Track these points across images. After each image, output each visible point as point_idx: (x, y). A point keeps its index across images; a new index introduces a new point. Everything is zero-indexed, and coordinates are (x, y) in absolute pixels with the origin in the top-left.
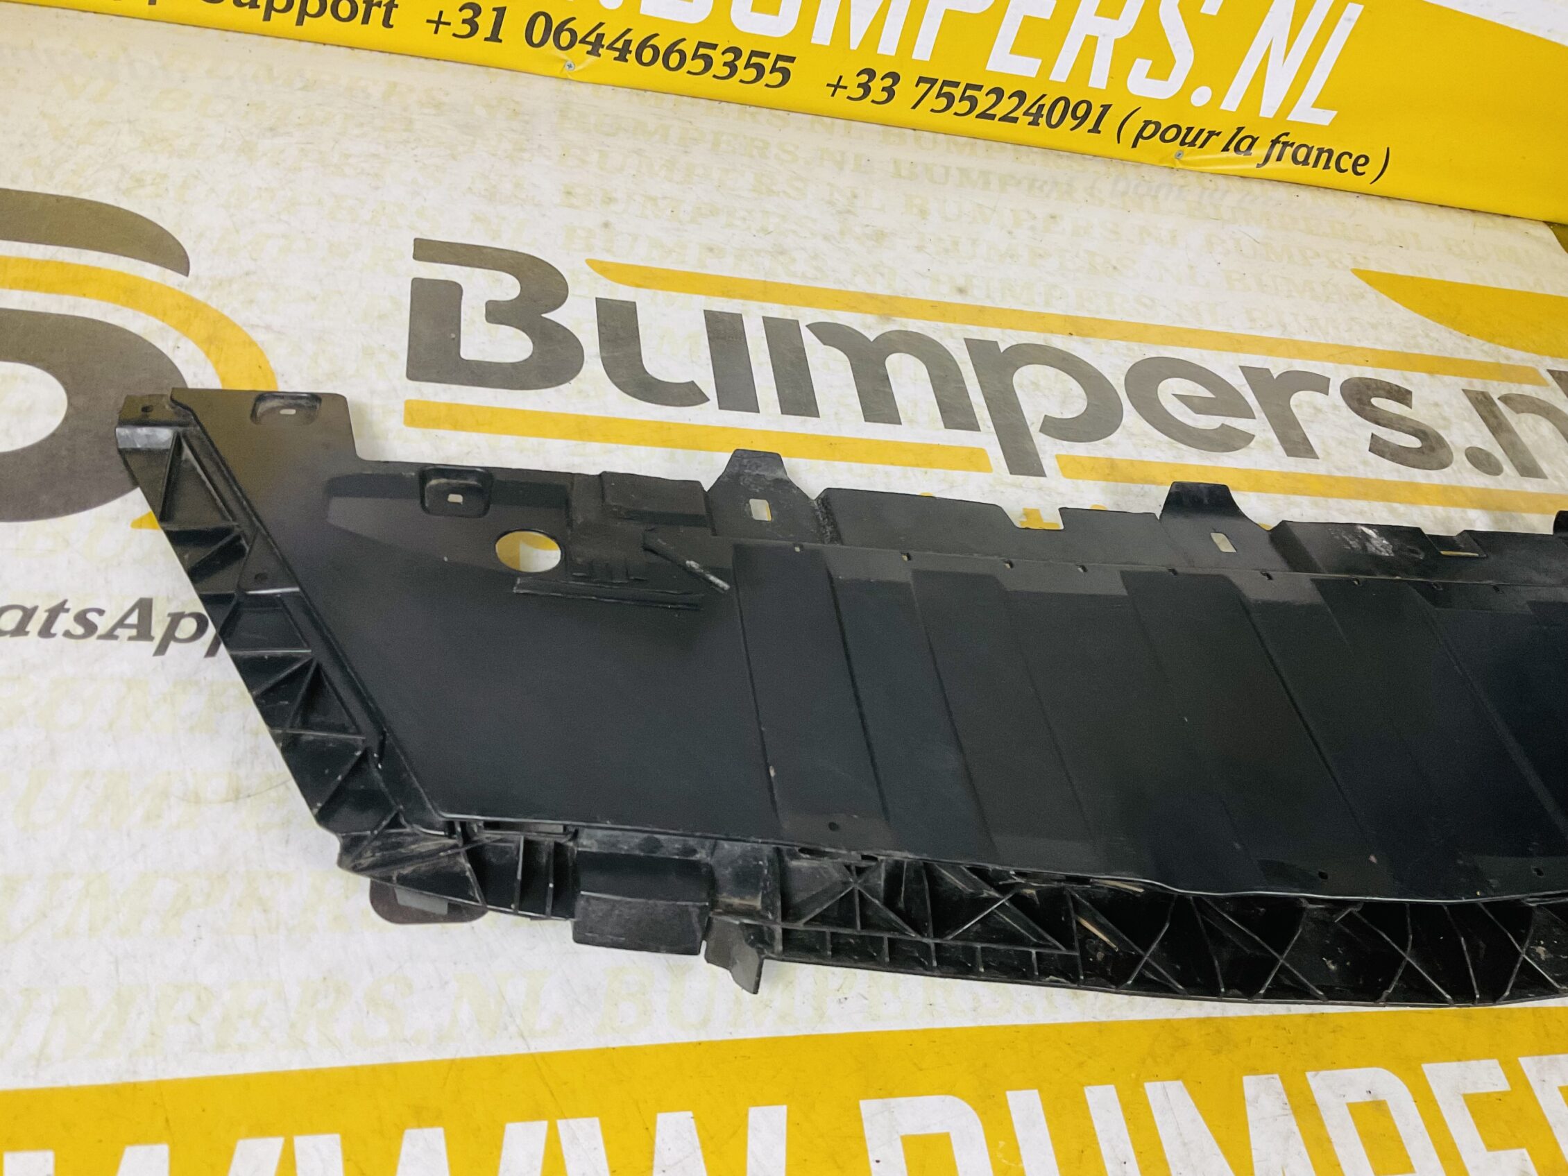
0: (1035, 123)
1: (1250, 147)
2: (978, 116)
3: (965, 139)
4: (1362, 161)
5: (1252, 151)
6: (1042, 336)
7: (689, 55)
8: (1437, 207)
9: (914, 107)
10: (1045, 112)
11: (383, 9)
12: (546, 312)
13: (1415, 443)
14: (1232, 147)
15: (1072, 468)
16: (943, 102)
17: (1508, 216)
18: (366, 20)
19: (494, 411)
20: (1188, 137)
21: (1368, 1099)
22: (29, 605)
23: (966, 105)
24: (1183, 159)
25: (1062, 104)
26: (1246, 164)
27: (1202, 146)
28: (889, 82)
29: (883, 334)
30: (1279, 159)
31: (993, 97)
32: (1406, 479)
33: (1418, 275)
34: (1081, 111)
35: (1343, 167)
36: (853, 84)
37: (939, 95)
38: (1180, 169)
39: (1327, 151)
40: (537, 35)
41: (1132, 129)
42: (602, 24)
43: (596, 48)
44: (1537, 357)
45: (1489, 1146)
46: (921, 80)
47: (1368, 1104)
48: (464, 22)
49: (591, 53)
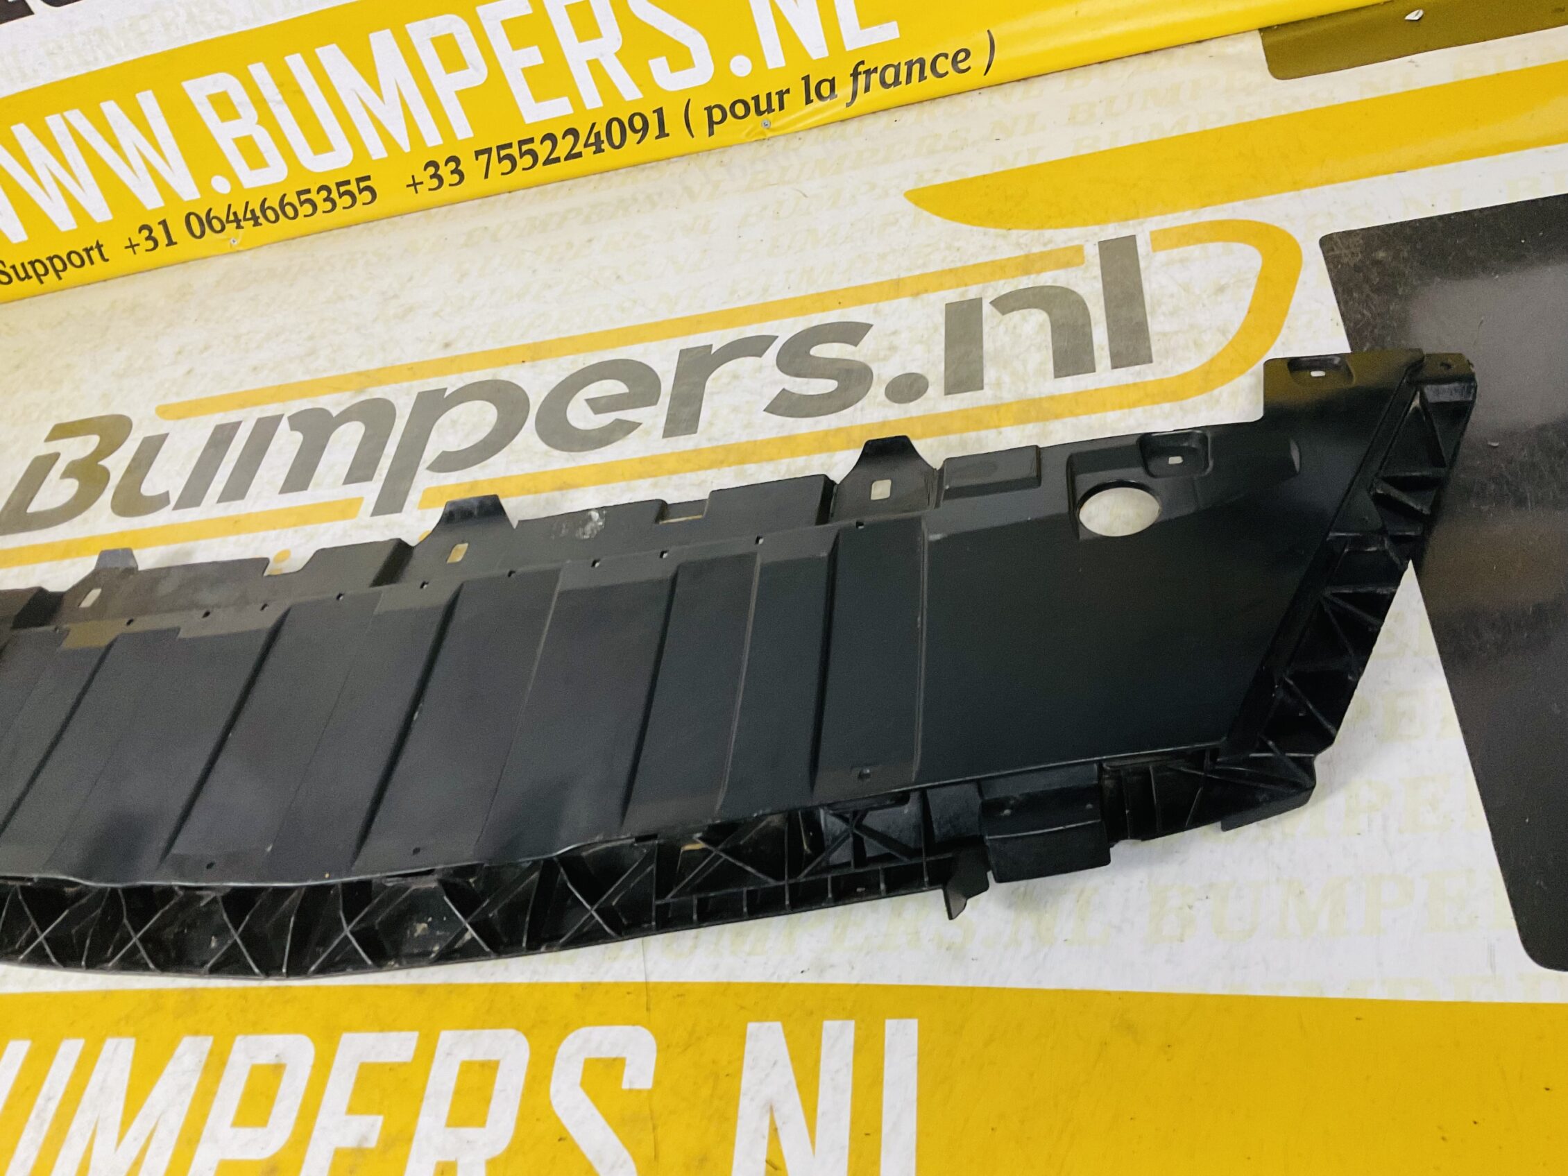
0: (599, 150)
1: (832, 89)
2: (545, 163)
3: (552, 185)
4: (962, 56)
5: (836, 92)
7: (297, 204)
8: (1095, 67)
9: (486, 176)
10: (603, 137)
11: (96, 250)
14: (813, 95)
16: (507, 164)
18: (92, 262)
20: (758, 106)
21: (273, 1061)
23: (528, 160)
24: (773, 126)
25: (615, 125)
26: (837, 108)
27: (782, 107)
28: (452, 165)
30: (867, 89)
31: (548, 143)
34: (638, 123)
35: (941, 70)
36: (424, 175)
37: (500, 160)
38: (772, 137)
39: (916, 62)
40: (197, 229)
41: (699, 119)
42: (228, 206)
43: (238, 223)
44: (1096, 228)
45: (350, 1111)
46: (477, 154)
47: (270, 1065)
48: (147, 239)
49: (235, 228)
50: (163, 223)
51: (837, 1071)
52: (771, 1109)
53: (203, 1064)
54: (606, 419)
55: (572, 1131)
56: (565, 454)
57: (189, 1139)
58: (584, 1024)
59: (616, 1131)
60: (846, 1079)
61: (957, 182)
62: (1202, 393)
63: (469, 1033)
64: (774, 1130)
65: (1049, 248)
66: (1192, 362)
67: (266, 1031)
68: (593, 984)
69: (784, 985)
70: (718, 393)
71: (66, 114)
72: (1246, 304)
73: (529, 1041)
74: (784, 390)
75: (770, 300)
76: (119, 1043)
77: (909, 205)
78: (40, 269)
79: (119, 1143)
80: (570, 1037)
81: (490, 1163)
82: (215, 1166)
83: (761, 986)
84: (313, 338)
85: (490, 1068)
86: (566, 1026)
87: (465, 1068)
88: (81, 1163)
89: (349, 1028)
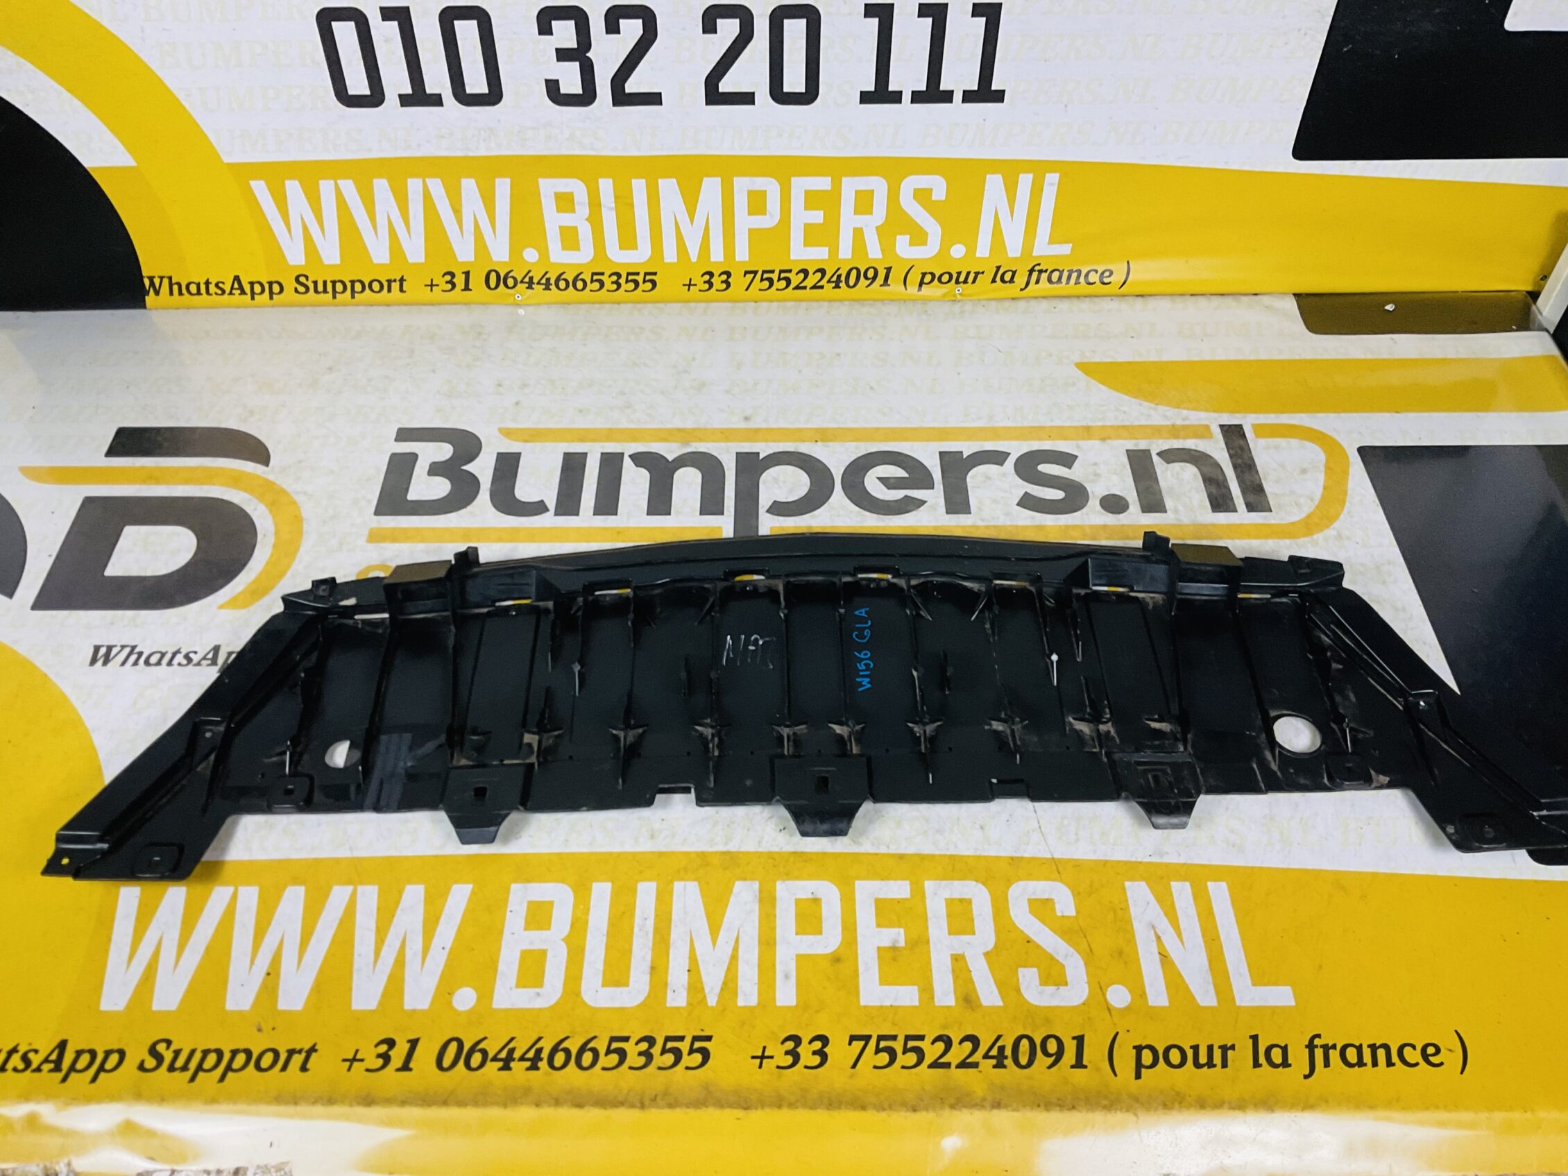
0: (837, 286)
1: (1013, 277)
2: (794, 289)
3: (792, 303)
4: (1107, 274)
5: (1015, 280)
7: (588, 281)
8: (1189, 297)
9: (747, 289)
10: (843, 278)
11: (398, 283)
13: (1058, 494)
14: (998, 278)
16: (766, 284)
17: (1256, 294)
18: (389, 290)
19: (418, 530)
20: (958, 279)
21: (810, 896)
22: (164, 651)
23: (783, 283)
24: (965, 293)
25: (854, 272)
26: (1012, 290)
27: (974, 281)
28: (724, 277)
30: (1037, 282)
31: (802, 276)
32: (1037, 523)
33: (1138, 359)
34: (871, 274)
36: (700, 282)
37: (762, 280)
38: (962, 300)
39: (1076, 271)
40: (493, 283)
41: (914, 278)
42: (529, 271)
43: (530, 285)
44: (1215, 415)
45: (879, 925)
46: (746, 273)
47: (808, 899)
48: (447, 282)
49: (527, 288)
50: (467, 274)
51: (1186, 908)
52: (1153, 927)
53: (757, 898)
54: (898, 494)
55: (1034, 938)
56: (875, 516)
57: (768, 942)
58: (1020, 879)
59: (1062, 939)
60: (1192, 911)
61: (1111, 363)
63: (945, 882)
64: (1158, 938)
65: (1187, 423)
66: (1297, 515)
67: (797, 878)
68: (1018, 858)
69: (1140, 863)
70: (979, 487)
71: (427, 180)
73: (987, 889)
74: (1026, 493)
75: (997, 425)
76: (685, 885)
77: (1080, 373)
78: (339, 287)
79: (714, 945)
80: (1013, 886)
81: (987, 954)
82: (794, 957)
83: (1126, 863)
84: (624, 394)
85: (966, 903)
86: (1009, 880)
87: (950, 902)
88: (690, 958)
89: (859, 878)
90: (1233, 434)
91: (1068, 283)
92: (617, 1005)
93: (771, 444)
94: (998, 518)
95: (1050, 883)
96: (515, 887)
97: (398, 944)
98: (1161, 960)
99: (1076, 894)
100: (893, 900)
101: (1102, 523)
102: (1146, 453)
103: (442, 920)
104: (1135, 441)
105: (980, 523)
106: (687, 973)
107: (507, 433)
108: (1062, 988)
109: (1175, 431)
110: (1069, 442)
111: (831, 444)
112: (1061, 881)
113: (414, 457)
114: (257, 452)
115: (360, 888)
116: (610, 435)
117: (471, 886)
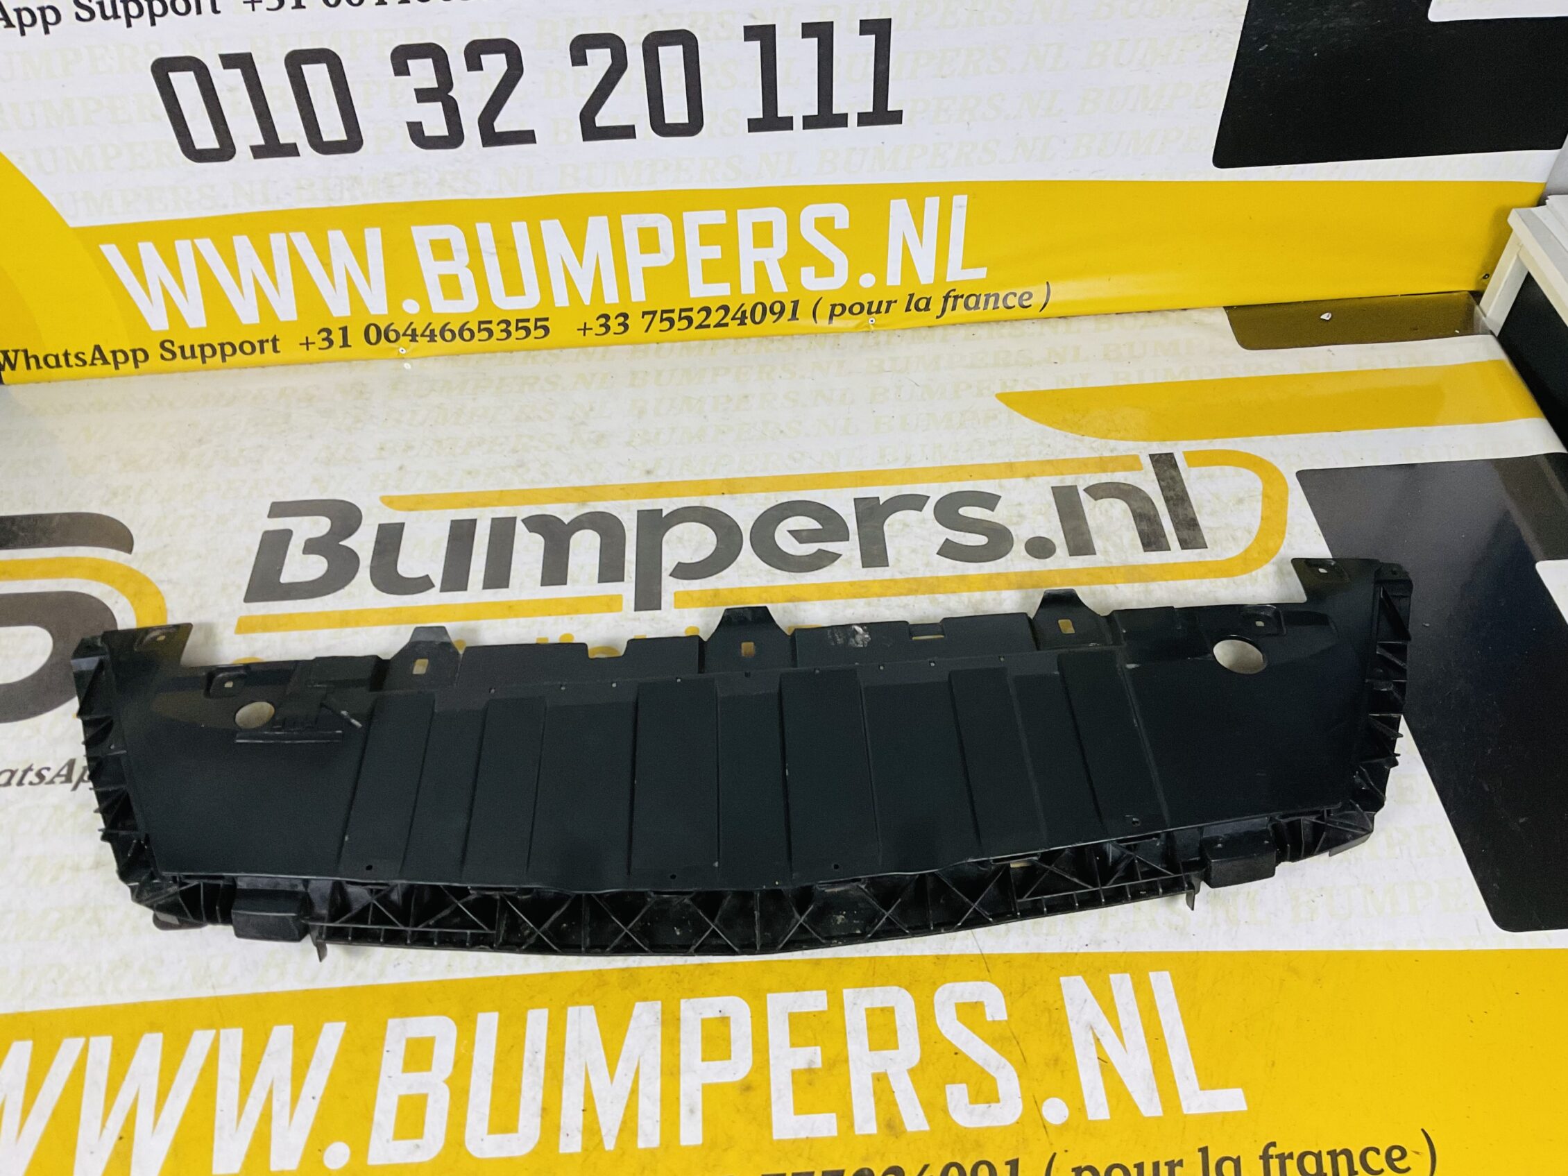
0: (743, 323)
1: (928, 304)
2: (696, 328)
3: (697, 343)
4: (1026, 296)
5: (930, 307)
6: (700, 498)
7: (476, 330)
8: (1112, 315)
9: (647, 331)
10: (748, 314)
11: (271, 343)
12: (341, 540)
13: (980, 540)
14: (912, 307)
15: (683, 601)
16: (666, 324)
17: (1185, 310)
18: (262, 351)
19: (290, 616)
20: (870, 309)
21: (719, 1015)
22: (14, 769)
23: (685, 323)
24: (877, 322)
25: (759, 307)
26: (928, 318)
27: (887, 311)
28: (621, 319)
29: (577, 518)
30: (954, 308)
31: (704, 314)
32: (959, 573)
33: (1062, 386)
34: (777, 308)
35: (1010, 304)
36: (596, 326)
37: (662, 320)
38: (876, 331)
39: (994, 295)
40: (373, 337)
41: (824, 310)
42: (411, 323)
43: (414, 337)
44: (1145, 444)
45: (793, 1045)
46: (644, 314)
47: (717, 1018)
48: (323, 340)
49: (411, 341)
50: (344, 329)
51: (1127, 1003)
52: (1092, 1028)
53: (660, 1020)
55: (963, 1049)
56: (786, 573)
57: (671, 1072)
58: (946, 981)
59: (993, 1048)
60: (1134, 1008)
61: (1034, 392)
62: (1245, 573)
63: (864, 990)
64: (1097, 1040)
65: (1115, 454)
66: (1234, 551)
67: (704, 995)
68: (944, 956)
69: (1076, 954)
70: (896, 536)
71: (291, 234)
72: (1259, 513)
73: (911, 994)
74: (947, 539)
75: (915, 466)
76: (580, 1010)
77: (1002, 406)
78: (208, 351)
79: (612, 1078)
80: (940, 989)
81: (911, 1072)
82: (700, 1088)
83: (1061, 955)
84: (517, 452)
85: (888, 1012)
86: (934, 983)
87: (871, 1012)
88: (585, 1094)
89: (770, 991)
90: (1164, 464)
91: (985, 308)
92: (504, 1154)
93: (675, 499)
94: (918, 569)
95: (980, 983)
96: (392, 1023)
97: (264, 1096)
98: (1101, 1066)
99: (1007, 994)
100: (808, 1013)
101: (1028, 570)
102: (1073, 489)
103: (313, 1064)
104: (1059, 477)
105: (898, 576)
106: (581, 1112)
107: (389, 502)
108: (993, 1105)
109: (1103, 464)
110: (991, 481)
111: (738, 496)
112: (991, 981)
113: (287, 534)
114: (119, 537)
115: (222, 1031)
116: (501, 497)
117: (344, 1024)
